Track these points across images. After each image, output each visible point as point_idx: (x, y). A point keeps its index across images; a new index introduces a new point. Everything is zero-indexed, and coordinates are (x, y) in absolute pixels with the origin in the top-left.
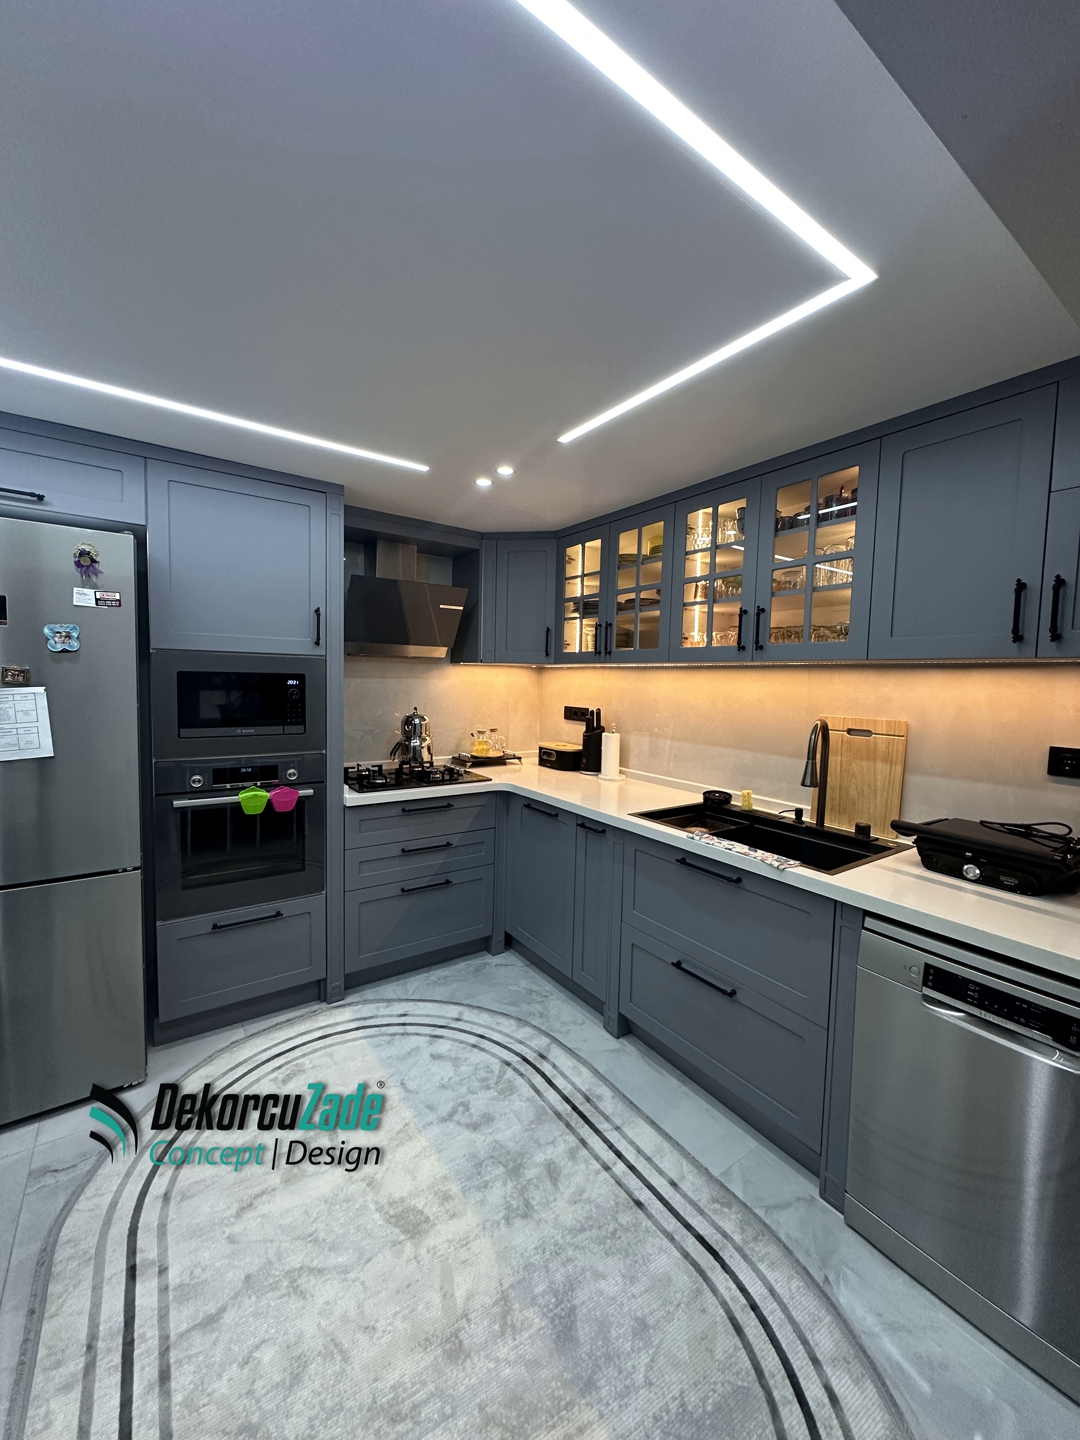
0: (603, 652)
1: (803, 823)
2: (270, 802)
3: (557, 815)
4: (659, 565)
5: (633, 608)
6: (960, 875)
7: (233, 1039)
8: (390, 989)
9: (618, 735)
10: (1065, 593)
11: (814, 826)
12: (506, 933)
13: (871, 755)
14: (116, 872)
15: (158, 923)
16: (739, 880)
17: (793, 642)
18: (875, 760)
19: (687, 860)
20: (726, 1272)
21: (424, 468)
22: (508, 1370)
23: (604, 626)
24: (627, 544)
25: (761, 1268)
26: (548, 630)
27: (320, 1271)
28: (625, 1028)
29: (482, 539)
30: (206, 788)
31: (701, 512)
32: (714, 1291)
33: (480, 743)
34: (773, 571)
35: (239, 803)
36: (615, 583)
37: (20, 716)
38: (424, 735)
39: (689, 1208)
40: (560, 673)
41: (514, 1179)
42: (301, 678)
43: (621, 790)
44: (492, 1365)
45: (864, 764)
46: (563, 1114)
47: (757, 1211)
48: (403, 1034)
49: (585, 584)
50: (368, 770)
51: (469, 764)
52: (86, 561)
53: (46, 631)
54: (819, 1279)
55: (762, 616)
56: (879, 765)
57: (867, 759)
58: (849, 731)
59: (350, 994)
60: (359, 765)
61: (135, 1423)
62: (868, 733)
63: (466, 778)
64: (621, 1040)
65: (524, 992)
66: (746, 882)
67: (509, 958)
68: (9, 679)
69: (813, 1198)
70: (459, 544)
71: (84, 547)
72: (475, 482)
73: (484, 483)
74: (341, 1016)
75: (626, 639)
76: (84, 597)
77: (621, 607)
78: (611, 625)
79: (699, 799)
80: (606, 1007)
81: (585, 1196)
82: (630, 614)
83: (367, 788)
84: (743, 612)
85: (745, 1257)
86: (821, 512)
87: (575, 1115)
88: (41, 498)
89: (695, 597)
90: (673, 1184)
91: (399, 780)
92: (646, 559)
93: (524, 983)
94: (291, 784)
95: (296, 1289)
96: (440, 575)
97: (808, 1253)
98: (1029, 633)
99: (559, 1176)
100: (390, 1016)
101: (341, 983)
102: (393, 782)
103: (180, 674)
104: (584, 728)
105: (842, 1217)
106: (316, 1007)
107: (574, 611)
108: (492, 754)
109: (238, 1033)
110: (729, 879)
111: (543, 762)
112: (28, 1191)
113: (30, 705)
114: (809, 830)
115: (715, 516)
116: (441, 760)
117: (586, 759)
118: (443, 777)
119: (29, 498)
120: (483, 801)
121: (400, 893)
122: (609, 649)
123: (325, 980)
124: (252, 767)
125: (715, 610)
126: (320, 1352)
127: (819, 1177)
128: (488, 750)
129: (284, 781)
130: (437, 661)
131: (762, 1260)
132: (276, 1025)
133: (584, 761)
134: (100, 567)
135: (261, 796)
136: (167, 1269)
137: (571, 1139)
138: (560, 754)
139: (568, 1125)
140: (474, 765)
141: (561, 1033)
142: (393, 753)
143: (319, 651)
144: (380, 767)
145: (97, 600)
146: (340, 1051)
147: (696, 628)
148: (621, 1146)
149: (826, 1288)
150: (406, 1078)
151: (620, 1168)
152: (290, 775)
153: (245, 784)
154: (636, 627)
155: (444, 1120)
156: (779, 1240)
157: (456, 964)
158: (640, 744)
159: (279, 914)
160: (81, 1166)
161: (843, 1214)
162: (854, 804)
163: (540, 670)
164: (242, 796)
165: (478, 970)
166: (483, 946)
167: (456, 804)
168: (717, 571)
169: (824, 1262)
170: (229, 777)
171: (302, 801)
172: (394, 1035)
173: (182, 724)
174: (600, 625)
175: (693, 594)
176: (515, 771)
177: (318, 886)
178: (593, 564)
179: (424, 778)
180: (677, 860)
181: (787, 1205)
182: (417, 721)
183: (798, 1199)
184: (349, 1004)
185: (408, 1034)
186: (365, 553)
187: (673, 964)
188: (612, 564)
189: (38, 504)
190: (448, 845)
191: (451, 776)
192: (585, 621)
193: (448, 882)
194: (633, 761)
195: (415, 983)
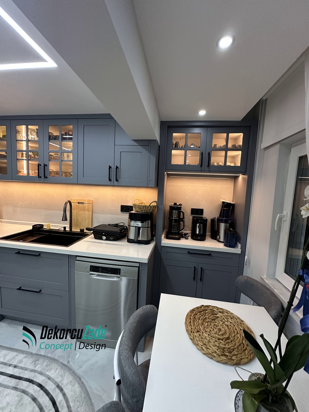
1: (66, 231)
4: (6, 142)
6: (102, 239)
10: (118, 171)
11: (69, 231)
13: (84, 209)
16: (40, 255)
18: (85, 211)
25: (47, 373)
32: (28, 394)
34: (49, 153)
45: (82, 212)
47: (48, 355)
55: (46, 167)
56: (86, 212)
57: (83, 210)
58: (78, 203)
62: (83, 203)
79: (30, 228)
84: (39, 165)
85: (41, 374)
86: (63, 136)
89: (22, 157)
97: (64, 357)
98: (112, 180)
110: (35, 255)
114: (68, 233)
115: (27, 129)
125: (29, 163)
131: (48, 370)
149: (68, 364)
162: (80, 223)
168: (29, 149)
180: (16, 253)
187: (17, 289)
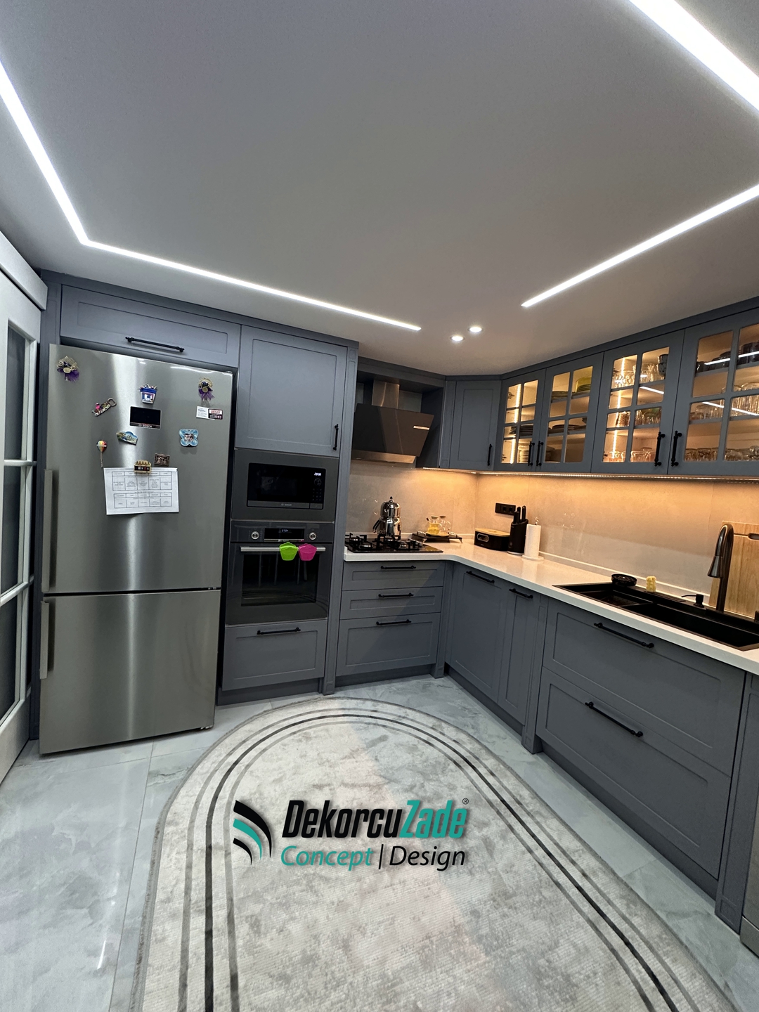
0: (535, 462)
1: (703, 606)
2: (298, 555)
3: (493, 582)
4: (587, 400)
5: (563, 431)
7: (265, 709)
8: (364, 691)
9: (538, 528)
11: (714, 611)
12: (446, 664)
14: (206, 589)
15: (226, 626)
16: (651, 646)
17: (704, 460)
19: (603, 624)
20: (636, 957)
21: (417, 328)
22: (463, 987)
23: (537, 444)
24: (560, 384)
25: (666, 961)
26: (491, 446)
27: (327, 880)
28: (539, 747)
29: (445, 380)
30: (261, 541)
31: (624, 359)
32: (627, 970)
33: (433, 525)
34: (691, 404)
35: (279, 552)
36: (548, 412)
37: (163, 485)
38: (396, 516)
39: (601, 898)
40: (493, 479)
41: (460, 844)
42: (323, 471)
43: (539, 567)
44: (451, 979)
46: (494, 804)
47: (658, 913)
48: (375, 724)
49: (522, 413)
50: (358, 538)
51: (425, 540)
52: (205, 390)
53: (181, 433)
54: (721, 984)
55: (679, 439)
58: (751, 536)
59: (338, 691)
60: (351, 534)
61: (215, 952)
63: (424, 549)
64: (535, 755)
65: (460, 708)
66: (657, 648)
67: (446, 681)
68: (158, 462)
69: (709, 914)
70: (428, 384)
71: (204, 381)
72: (451, 338)
73: (457, 339)
74: (332, 705)
75: (553, 455)
76: (203, 412)
77: (550, 432)
78: (542, 444)
79: (609, 580)
80: (524, 729)
81: (515, 869)
82: (560, 437)
83: (359, 550)
84: (661, 436)
85: (651, 948)
86: (740, 356)
87: (504, 806)
88: (182, 350)
89: (617, 424)
90: (584, 875)
91: (379, 547)
92: (575, 395)
93: (459, 702)
94: (313, 543)
95: (312, 887)
96: (414, 405)
97: (708, 960)
99: (494, 849)
100: (366, 710)
101: (333, 682)
102: (375, 547)
103: (250, 465)
104: (512, 520)
105: (738, 937)
106: (316, 696)
107: (511, 433)
108: (441, 534)
109: (267, 705)
110: (643, 644)
111: (477, 543)
112: (149, 784)
113: (168, 479)
114: (708, 612)
115: (639, 363)
116: (406, 535)
117: (514, 542)
118: (409, 547)
119: (176, 350)
120: (436, 566)
121: (375, 625)
122: (539, 461)
123: (323, 678)
124: (288, 529)
125: (634, 434)
126: (329, 936)
127: (715, 900)
128: (438, 531)
129: (308, 541)
130: (406, 466)
131: (666, 954)
132: (292, 704)
133: (511, 544)
134: (213, 393)
135: (294, 549)
136: (230, 853)
137: (502, 823)
138: (491, 537)
139: (498, 813)
140: (428, 541)
141: (489, 742)
142: (375, 527)
143: (336, 454)
144: (365, 536)
145: (209, 414)
146: (334, 729)
147: (614, 448)
148: (542, 837)
149: (726, 993)
150: (379, 756)
151: (540, 852)
152: (311, 536)
153: (284, 540)
154: (563, 447)
155: (406, 791)
156: (681, 943)
157: (409, 681)
158: (555, 534)
159: (298, 629)
160: (177, 775)
161: (739, 934)
162: (753, 595)
163: (478, 476)
164: (282, 548)
165: (425, 687)
166: (427, 670)
167: (418, 567)
168: (638, 404)
169: (724, 971)
170: (273, 534)
171: (318, 554)
172: (369, 724)
173: (249, 499)
174: (534, 444)
175: (615, 420)
176: (456, 547)
177: (324, 612)
178: (531, 398)
179: (395, 546)
180: (595, 624)
181: (685, 915)
182: (392, 506)
183: (696, 912)
184: (339, 698)
185: (378, 725)
186: (364, 389)
187: (586, 704)
188: (546, 398)
189: (181, 354)
190: (410, 595)
191: (414, 547)
192: (520, 441)
193: (408, 621)
194: (549, 546)
195: (381, 690)
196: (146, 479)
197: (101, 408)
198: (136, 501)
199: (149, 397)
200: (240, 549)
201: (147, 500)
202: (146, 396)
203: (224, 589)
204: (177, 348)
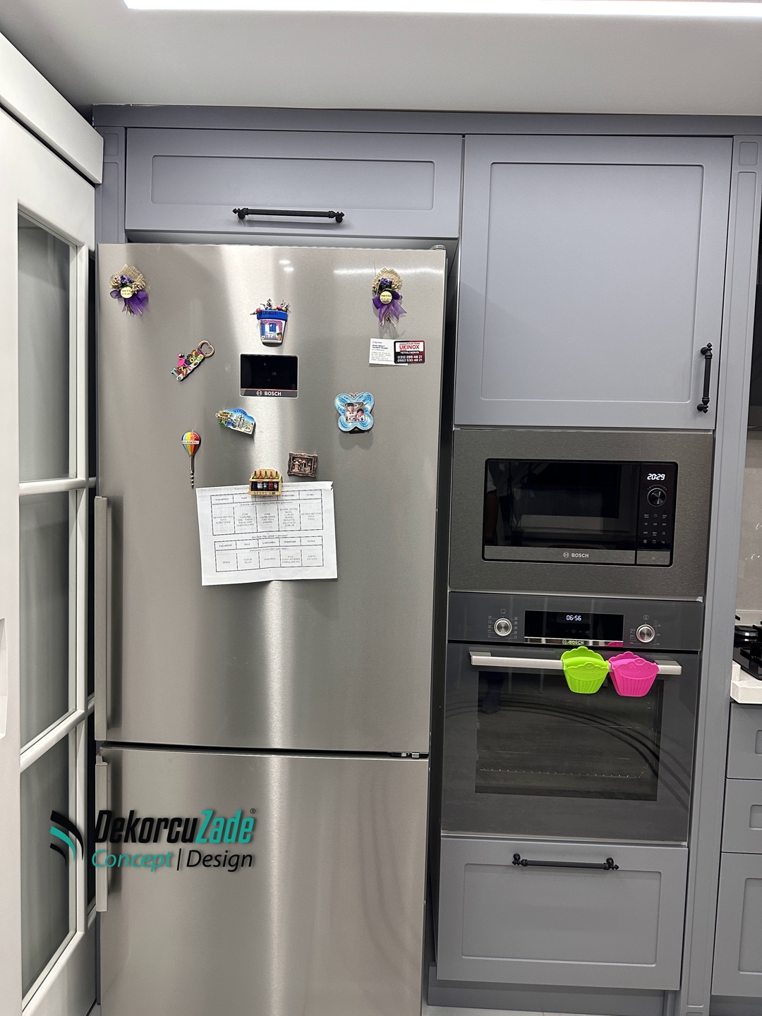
2: (609, 677)
14: (398, 755)
15: (443, 835)
30: (516, 639)
35: (562, 671)
37: (304, 520)
42: (671, 469)
52: (386, 297)
53: (338, 403)
68: (296, 470)
71: (385, 276)
76: (382, 352)
88: (339, 217)
94: (644, 651)
101: (704, 1009)
113: (314, 506)
119: (327, 220)
124: (583, 615)
129: (632, 645)
134: (403, 304)
135: (598, 666)
143: (704, 422)
145: (397, 354)
152: (642, 634)
153: (572, 642)
164: (568, 662)
170: (547, 627)
177: (676, 830)
189: (339, 227)
196: (272, 508)
197: (188, 363)
198: (254, 555)
199: (272, 329)
200: (470, 657)
201: (274, 553)
202: (267, 327)
203: (436, 756)
204: (330, 215)
